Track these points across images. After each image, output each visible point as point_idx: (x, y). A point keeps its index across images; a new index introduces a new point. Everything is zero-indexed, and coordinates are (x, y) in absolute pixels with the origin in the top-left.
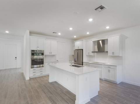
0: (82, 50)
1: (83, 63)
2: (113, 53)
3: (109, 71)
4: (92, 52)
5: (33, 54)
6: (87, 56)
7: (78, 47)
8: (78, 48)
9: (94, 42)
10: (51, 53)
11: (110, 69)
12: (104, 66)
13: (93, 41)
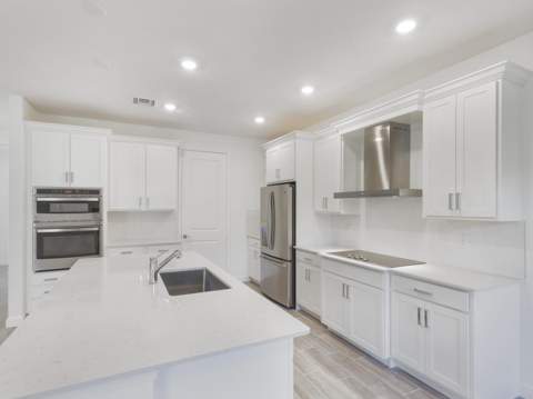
0: (293, 184)
1: (294, 251)
2: (454, 201)
3: (422, 317)
4: (337, 196)
5: (43, 208)
6: (318, 214)
7: (278, 170)
8: (278, 176)
9: (349, 139)
10: (148, 200)
11: (428, 306)
12: (394, 277)
13: (344, 135)
